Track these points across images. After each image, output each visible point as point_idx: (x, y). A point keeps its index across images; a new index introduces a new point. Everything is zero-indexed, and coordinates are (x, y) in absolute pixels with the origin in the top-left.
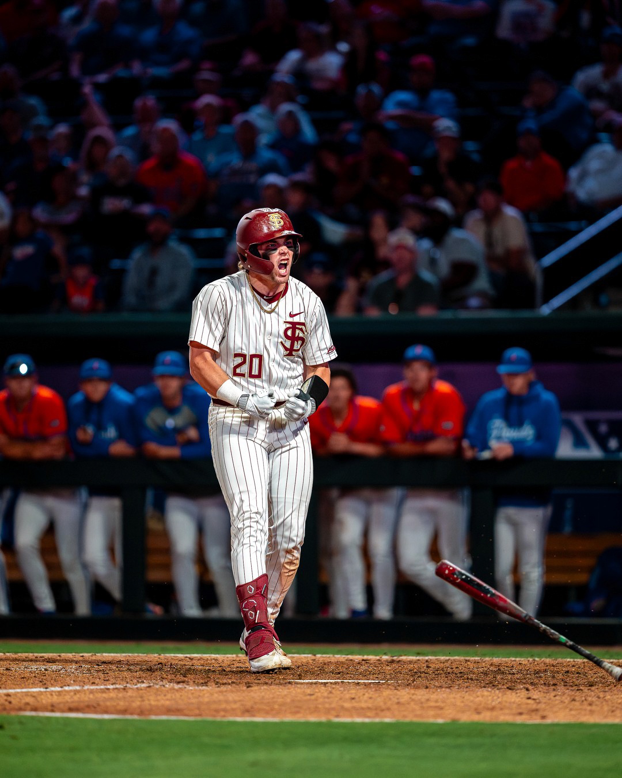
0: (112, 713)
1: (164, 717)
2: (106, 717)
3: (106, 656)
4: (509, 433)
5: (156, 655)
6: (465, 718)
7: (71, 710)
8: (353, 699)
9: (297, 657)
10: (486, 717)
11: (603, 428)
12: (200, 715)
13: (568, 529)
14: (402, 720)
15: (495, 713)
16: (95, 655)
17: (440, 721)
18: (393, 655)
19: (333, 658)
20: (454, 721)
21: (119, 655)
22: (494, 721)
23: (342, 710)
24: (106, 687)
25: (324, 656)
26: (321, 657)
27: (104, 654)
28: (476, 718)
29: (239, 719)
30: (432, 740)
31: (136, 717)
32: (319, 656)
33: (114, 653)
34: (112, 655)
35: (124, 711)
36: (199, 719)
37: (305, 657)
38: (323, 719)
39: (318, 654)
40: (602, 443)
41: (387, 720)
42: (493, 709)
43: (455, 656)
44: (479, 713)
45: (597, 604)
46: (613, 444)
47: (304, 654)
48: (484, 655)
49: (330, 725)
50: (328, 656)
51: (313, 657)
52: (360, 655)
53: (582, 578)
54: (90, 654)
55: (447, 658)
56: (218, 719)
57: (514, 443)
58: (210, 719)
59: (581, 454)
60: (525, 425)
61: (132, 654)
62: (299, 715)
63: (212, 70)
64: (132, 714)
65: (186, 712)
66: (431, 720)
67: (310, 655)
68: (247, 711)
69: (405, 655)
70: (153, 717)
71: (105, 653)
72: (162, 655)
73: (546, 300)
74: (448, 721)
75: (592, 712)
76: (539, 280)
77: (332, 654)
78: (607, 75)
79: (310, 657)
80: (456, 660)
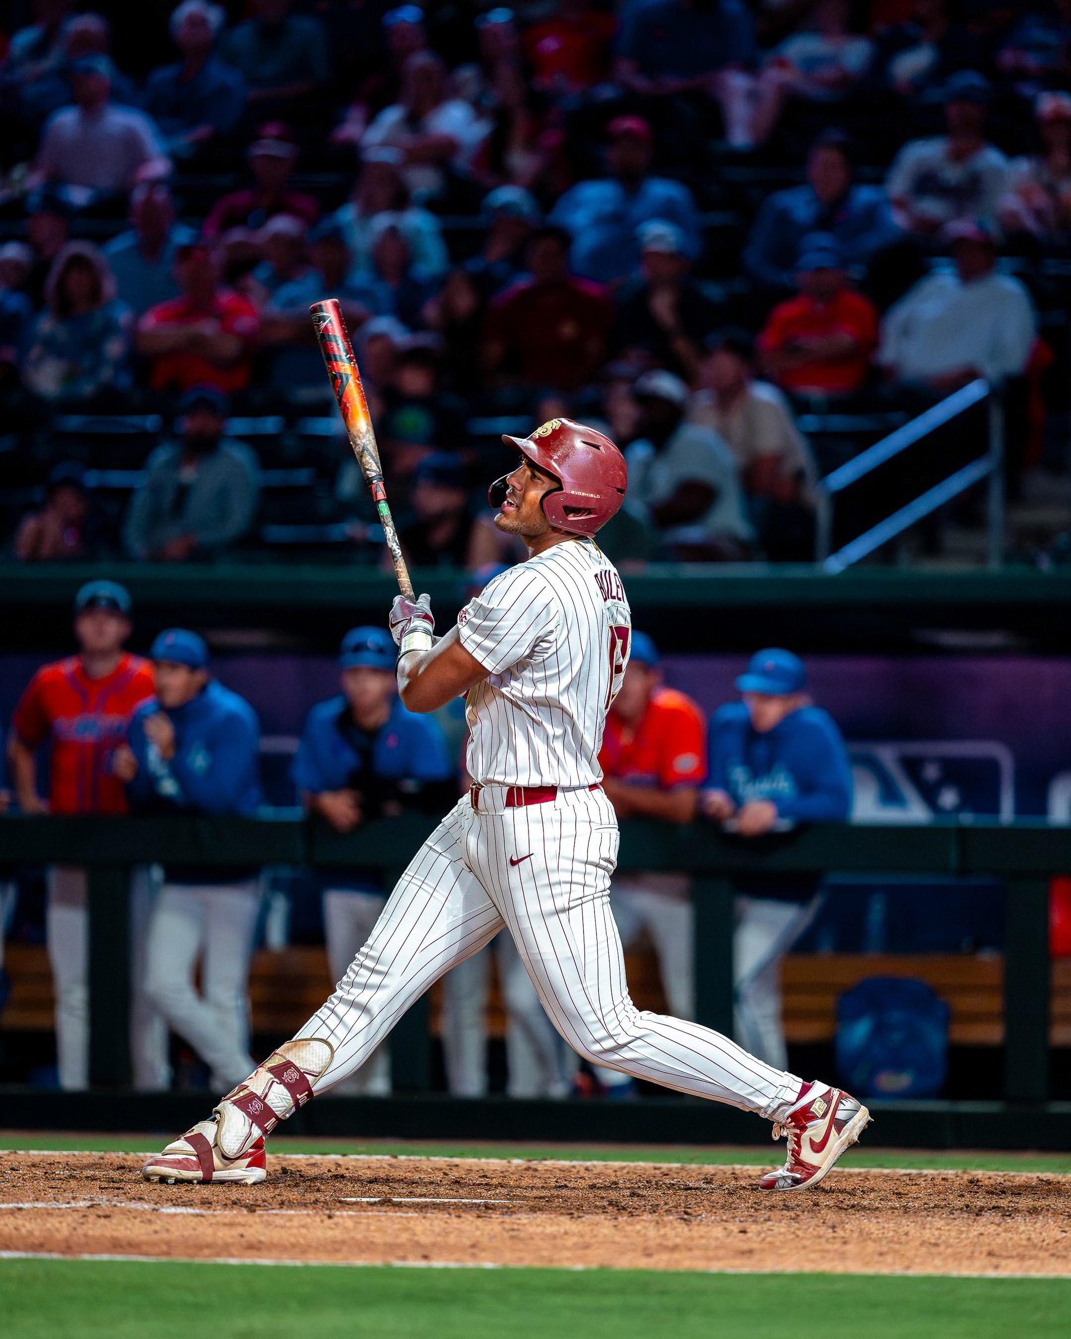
0: (17, 1249)
1: (105, 1257)
3: (34, 1155)
5: (121, 1154)
6: (625, 1262)
9: (363, 1160)
10: (660, 1262)
11: (931, 772)
12: (167, 1254)
14: (513, 1265)
15: (677, 1255)
16: (16, 1153)
17: (579, 1267)
18: (532, 1158)
19: (426, 1163)
20: (603, 1269)
21: (57, 1153)
22: (672, 1268)
23: (413, 1249)
24: (16, 1205)
25: (412, 1158)
26: (406, 1160)
27: (32, 1152)
28: (643, 1263)
29: (233, 1261)
30: (559, 1300)
31: (56, 1256)
32: (402, 1158)
33: (48, 1149)
34: (46, 1153)
35: (40, 1246)
36: (164, 1259)
37: (378, 1160)
38: (378, 1263)
39: (401, 1154)
40: (929, 796)
41: (488, 1265)
42: (675, 1248)
43: (638, 1161)
44: (649, 1255)
46: (949, 798)
47: (377, 1154)
48: (691, 1160)
49: (388, 1272)
50: (418, 1158)
51: (393, 1161)
52: (474, 1157)
54: (6, 1152)
55: (624, 1164)
56: (198, 1260)
58: (184, 1260)
59: (891, 815)
61: (80, 1153)
62: (340, 1256)
63: (280, 138)
64: (50, 1251)
65: (145, 1248)
66: (567, 1265)
67: (387, 1157)
68: (250, 1248)
69: (552, 1158)
70: (86, 1257)
71: (34, 1149)
72: (132, 1154)
73: (836, 547)
74: (594, 1266)
75: (843, 1256)
77: (425, 1155)
79: (388, 1160)
80: (638, 1168)
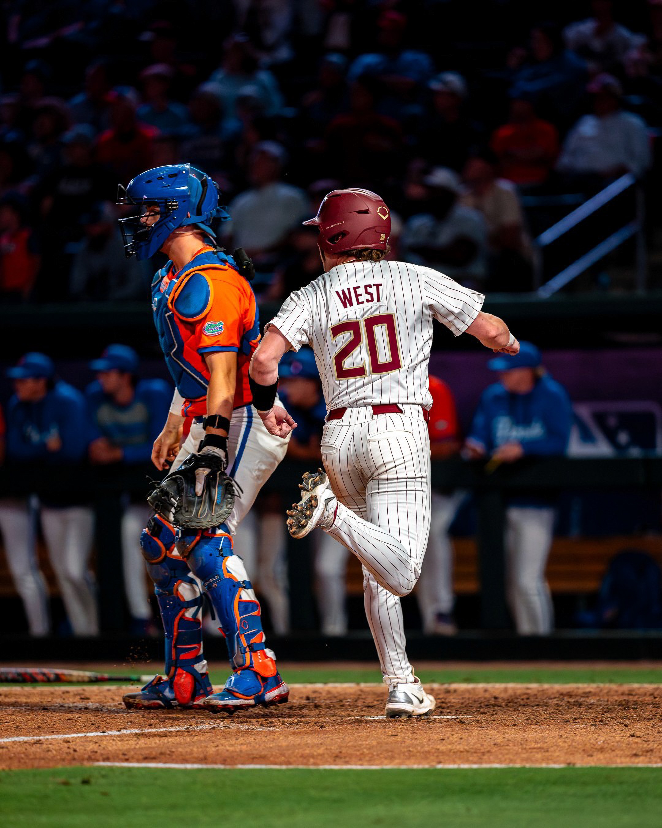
2: (189, 766)
4: (518, 433)
7: (146, 759)
8: (443, 740)
11: (612, 422)
13: (575, 532)
15: (607, 756)
23: (440, 755)
40: (611, 437)
44: (590, 756)
45: (609, 613)
46: (623, 438)
53: (590, 585)
57: (524, 443)
60: (533, 424)
68: (337, 757)
76: (536, 260)
78: (599, 32)
